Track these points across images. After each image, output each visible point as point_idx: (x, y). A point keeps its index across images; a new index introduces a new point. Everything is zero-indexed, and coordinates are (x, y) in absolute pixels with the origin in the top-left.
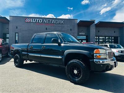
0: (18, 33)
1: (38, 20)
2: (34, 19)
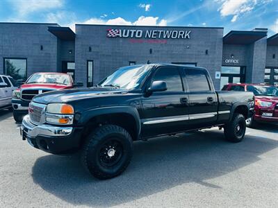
0: (92, 61)
1: (133, 31)
2: (124, 31)
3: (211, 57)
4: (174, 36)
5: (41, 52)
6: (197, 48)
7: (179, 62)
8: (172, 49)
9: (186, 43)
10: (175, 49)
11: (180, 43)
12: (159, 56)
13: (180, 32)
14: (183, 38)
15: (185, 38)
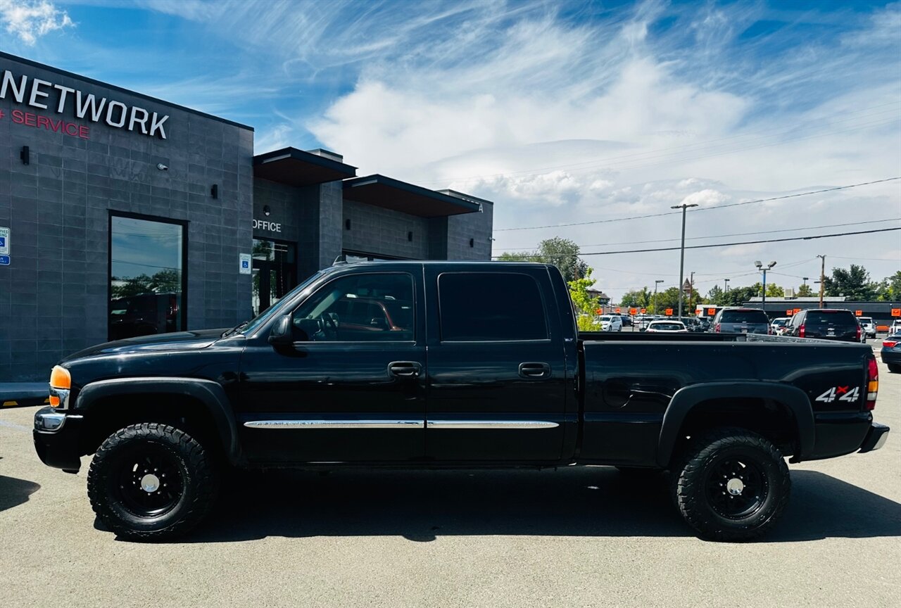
3: (224, 207)
4: (116, 118)
6: (186, 175)
7: (133, 211)
8: (107, 163)
9: (154, 153)
10: (119, 166)
11: (136, 149)
12: (59, 179)
13: (134, 109)
14: (144, 131)
15: (152, 133)
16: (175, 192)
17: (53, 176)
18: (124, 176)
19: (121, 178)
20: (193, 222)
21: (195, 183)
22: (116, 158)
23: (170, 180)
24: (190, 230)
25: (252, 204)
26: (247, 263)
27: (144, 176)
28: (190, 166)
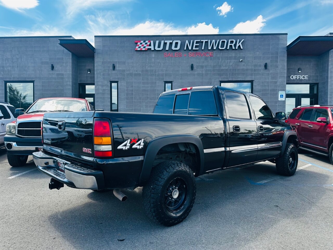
3: (271, 72)
4: (222, 46)
5: (52, 72)
6: (253, 62)
7: (229, 80)
8: (220, 64)
9: (238, 55)
10: (224, 64)
11: (231, 56)
12: (203, 73)
13: (230, 41)
14: (234, 48)
15: (237, 48)
16: (247, 70)
17: (201, 72)
18: (226, 67)
19: (225, 68)
20: (255, 80)
21: (257, 64)
22: (223, 61)
23: (245, 65)
24: (254, 84)
25: (286, 68)
26: (283, 95)
27: (234, 66)
28: (254, 57)
